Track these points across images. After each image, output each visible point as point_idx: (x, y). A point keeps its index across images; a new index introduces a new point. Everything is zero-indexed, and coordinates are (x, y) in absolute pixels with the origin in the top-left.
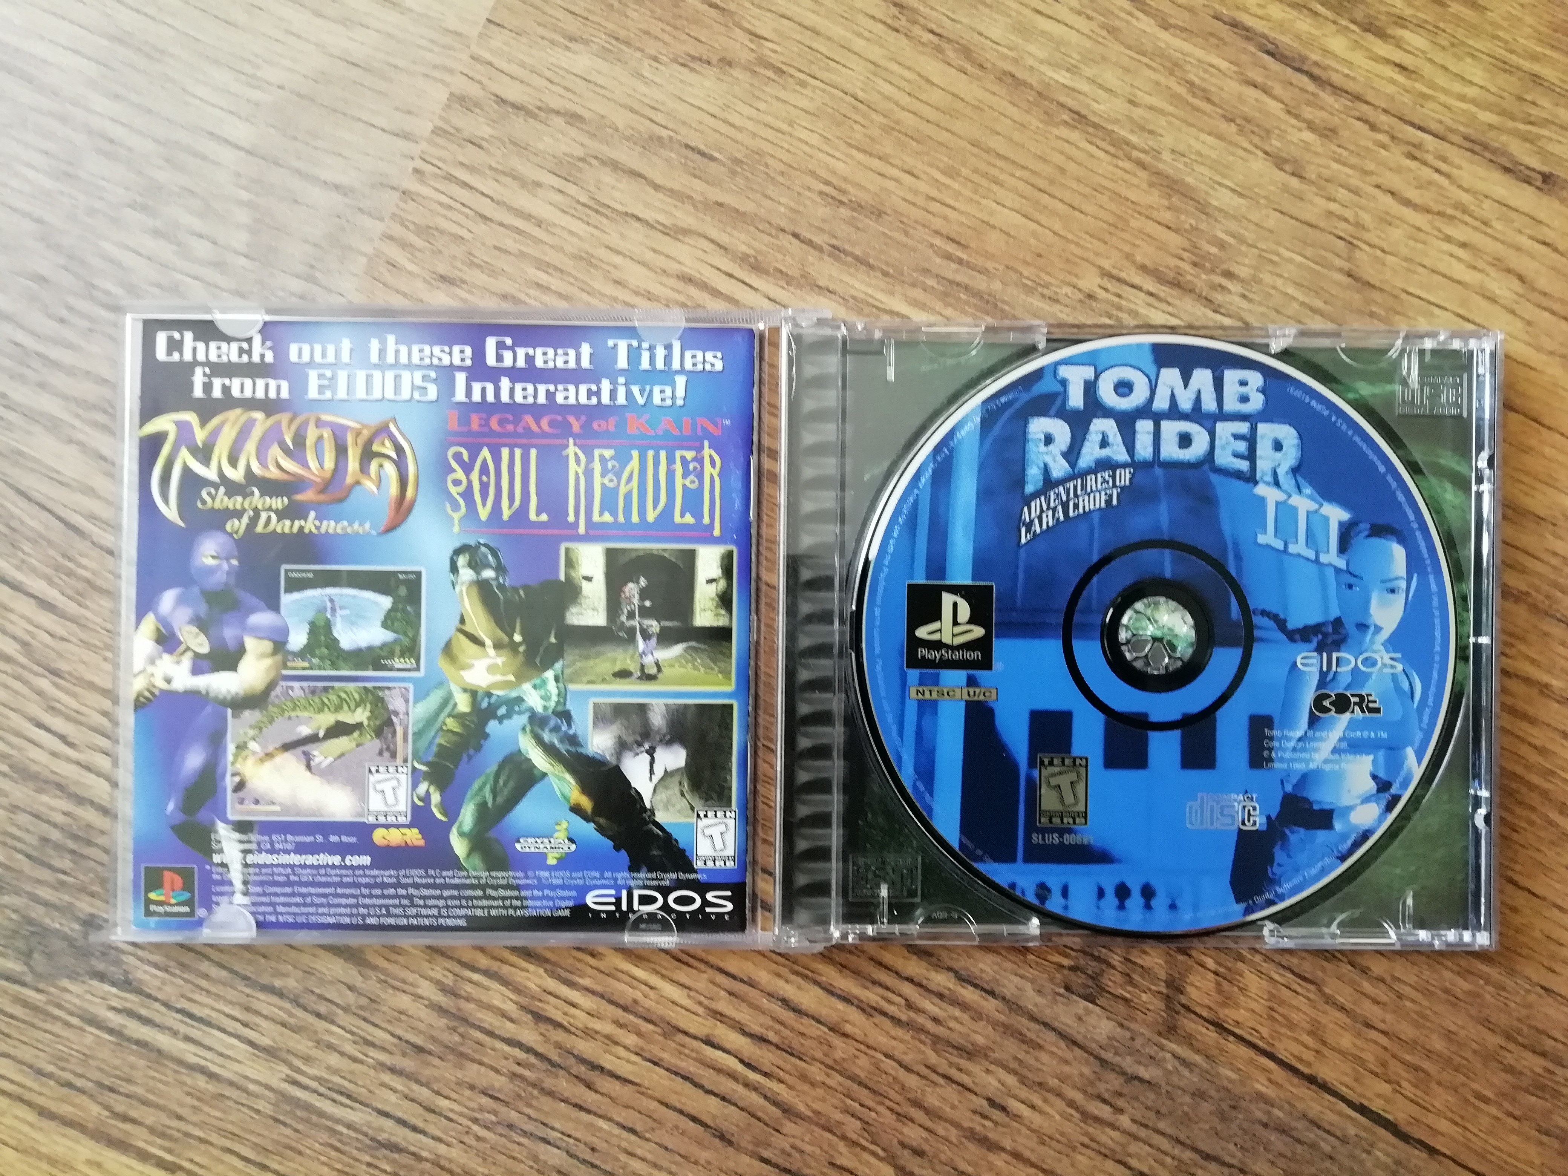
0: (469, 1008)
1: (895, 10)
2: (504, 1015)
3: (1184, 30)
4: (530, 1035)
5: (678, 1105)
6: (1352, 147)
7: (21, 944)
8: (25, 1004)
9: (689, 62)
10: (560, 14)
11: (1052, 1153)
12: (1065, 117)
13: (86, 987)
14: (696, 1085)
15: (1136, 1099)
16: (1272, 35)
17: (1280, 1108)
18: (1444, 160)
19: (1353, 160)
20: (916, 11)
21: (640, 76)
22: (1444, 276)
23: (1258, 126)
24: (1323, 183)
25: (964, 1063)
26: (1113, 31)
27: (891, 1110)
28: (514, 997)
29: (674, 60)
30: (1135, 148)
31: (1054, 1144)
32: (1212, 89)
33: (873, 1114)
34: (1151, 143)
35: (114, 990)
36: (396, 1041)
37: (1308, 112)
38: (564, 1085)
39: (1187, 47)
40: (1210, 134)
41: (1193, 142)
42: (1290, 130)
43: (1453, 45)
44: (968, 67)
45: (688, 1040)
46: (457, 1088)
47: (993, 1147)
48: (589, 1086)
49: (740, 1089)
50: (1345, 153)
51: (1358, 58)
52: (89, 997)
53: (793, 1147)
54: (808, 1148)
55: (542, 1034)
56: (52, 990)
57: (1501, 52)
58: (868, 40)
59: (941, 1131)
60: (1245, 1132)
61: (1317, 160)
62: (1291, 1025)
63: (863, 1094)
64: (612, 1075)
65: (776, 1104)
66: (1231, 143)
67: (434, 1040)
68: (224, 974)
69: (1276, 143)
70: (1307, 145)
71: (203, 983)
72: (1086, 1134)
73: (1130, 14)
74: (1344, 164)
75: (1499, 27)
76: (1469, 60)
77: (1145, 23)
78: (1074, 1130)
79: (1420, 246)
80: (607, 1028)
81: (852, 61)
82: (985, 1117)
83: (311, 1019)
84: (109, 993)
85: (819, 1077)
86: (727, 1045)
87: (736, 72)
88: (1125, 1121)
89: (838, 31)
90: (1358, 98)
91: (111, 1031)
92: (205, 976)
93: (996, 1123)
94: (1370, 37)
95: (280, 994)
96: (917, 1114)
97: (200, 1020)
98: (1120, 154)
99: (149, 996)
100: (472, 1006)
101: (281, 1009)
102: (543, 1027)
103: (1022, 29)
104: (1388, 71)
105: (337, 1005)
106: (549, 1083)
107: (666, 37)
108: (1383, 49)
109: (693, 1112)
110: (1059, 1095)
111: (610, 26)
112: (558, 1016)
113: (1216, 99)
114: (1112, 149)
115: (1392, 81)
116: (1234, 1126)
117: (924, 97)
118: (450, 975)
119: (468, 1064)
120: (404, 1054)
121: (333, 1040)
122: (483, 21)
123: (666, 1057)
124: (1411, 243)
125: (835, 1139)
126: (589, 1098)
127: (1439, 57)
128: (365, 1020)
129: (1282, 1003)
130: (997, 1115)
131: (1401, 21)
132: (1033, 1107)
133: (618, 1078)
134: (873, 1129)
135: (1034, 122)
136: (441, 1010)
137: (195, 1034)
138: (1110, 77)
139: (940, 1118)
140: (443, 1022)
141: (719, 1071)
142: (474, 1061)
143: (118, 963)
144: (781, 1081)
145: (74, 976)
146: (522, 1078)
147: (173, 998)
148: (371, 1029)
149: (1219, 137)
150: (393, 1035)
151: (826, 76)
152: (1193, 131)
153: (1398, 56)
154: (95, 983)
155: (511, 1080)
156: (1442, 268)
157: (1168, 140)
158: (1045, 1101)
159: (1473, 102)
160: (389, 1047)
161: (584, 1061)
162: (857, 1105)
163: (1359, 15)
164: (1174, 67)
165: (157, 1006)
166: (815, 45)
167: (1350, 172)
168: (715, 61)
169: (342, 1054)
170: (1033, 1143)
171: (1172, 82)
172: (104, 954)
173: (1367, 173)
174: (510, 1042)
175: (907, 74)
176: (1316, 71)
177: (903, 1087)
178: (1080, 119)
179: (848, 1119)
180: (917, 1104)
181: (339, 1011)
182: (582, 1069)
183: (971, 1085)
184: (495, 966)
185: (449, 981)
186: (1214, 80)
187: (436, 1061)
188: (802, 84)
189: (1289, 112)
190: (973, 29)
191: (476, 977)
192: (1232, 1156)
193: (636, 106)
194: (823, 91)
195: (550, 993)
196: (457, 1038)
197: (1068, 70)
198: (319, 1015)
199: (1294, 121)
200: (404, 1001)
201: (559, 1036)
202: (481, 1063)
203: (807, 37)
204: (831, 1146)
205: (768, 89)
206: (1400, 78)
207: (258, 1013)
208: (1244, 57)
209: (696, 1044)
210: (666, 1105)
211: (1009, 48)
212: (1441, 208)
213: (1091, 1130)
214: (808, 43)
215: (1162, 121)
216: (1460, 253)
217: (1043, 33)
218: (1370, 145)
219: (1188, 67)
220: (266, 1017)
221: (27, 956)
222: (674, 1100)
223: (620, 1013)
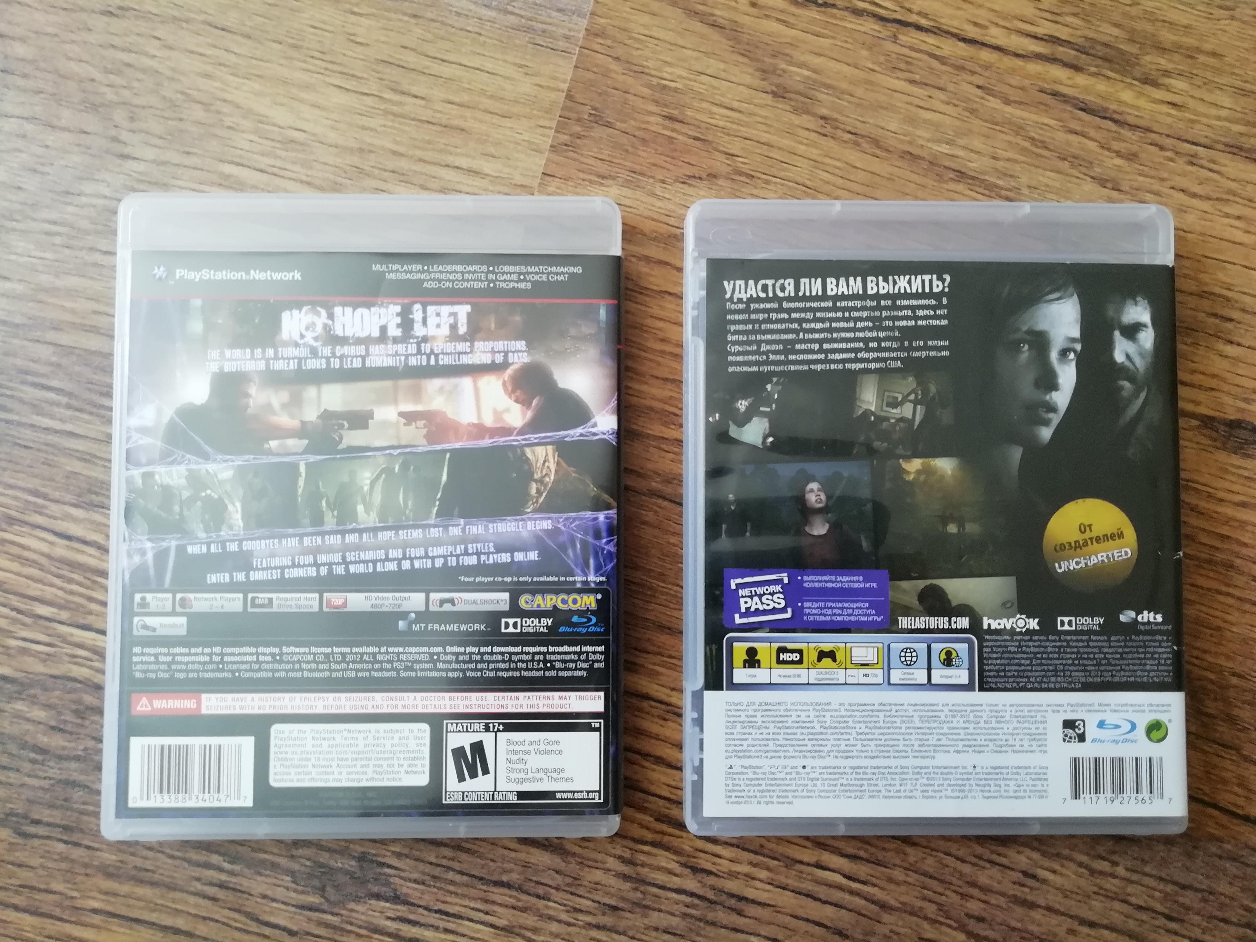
0: (644, 871)
1: (822, 122)
2: (671, 872)
3: (1021, 103)
4: (691, 884)
5: (805, 916)
6: (1150, 164)
7: (316, 883)
8: (327, 925)
9: (688, 180)
10: (592, 162)
11: (1074, 903)
12: (951, 175)
13: (368, 906)
14: (815, 899)
15: (1126, 853)
16: (1081, 97)
17: (1229, 842)
18: (1214, 162)
19: (1153, 173)
20: (836, 120)
21: (654, 195)
22: (1229, 241)
23: (1084, 160)
24: (1134, 192)
25: (1001, 850)
26: (973, 111)
27: (955, 892)
28: (675, 858)
29: (677, 181)
30: (1002, 188)
31: (1074, 896)
32: (1048, 140)
33: (944, 898)
34: (1013, 184)
35: (388, 905)
36: (596, 905)
37: (1115, 145)
38: (721, 916)
39: (1025, 114)
40: (1052, 171)
41: (1041, 178)
42: (1105, 159)
43: (1205, 84)
44: (879, 152)
45: (803, 867)
46: (646, 932)
47: (1033, 906)
48: (740, 913)
49: (847, 897)
50: (1146, 169)
51: (1142, 103)
52: (371, 913)
53: (891, 931)
54: (903, 931)
55: (699, 882)
56: (343, 912)
57: (1239, 83)
58: (807, 145)
59: (993, 901)
60: (1207, 864)
61: (1129, 177)
62: (1224, 782)
63: (934, 884)
64: (753, 902)
65: (874, 902)
66: (1067, 175)
67: (623, 899)
68: (465, 878)
69: (1098, 170)
70: (1119, 168)
71: (452, 888)
72: (1096, 885)
73: (982, 98)
74: (1147, 176)
75: (1234, 66)
76: (1218, 92)
77: (994, 103)
78: (1086, 884)
79: (1208, 223)
80: (745, 869)
81: (799, 161)
82: (1023, 885)
83: (534, 900)
84: (384, 907)
85: (901, 878)
86: (832, 866)
87: (721, 182)
88: (1120, 871)
89: (786, 142)
90: (1148, 130)
91: (390, 935)
92: (452, 882)
93: (1031, 888)
94: (1147, 87)
95: (508, 885)
96: (975, 892)
97: (454, 916)
98: (993, 194)
99: (414, 905)
100: (647, 870)
101: (510, 896)
102: (699, 876)
103: (911, 121)
104: (1165, 109)
105: (550, 886)
106: (710, 916)
107: (668, 166)
108: (1158, 94)
109: (816, 919)
110: (1072, 860)
111: (628, 164)
112: (708, 866)
113: (1051, 147)
114: (987, 192)
115: (1169, 115)
116: (1198, 861)
117: (852, 178)
118: (628, 851)
119: (651, 912)
120: (604, 914)
121: (551, 912)
122: (540, 175)
123: (792, 882)
124: (1203, 222)
125: (920, 921)
126: (741, 922)
127: (1197, 93)
128: (572, 894)
129: (1215, 767)
130: (1030, 882)
131: (1167, 73)
132: (1054, 872)
133: (759, 904)
134: (945, 908)
135: (929, 182)
136: (626, 877)
137: (451, 926)
138: (977, 143)
139: (991, 891)
140: (627, 886)
141: (830, 886)
142: (654, 909)
143: (388, 884)
144: (875, 885)
145: (357, 899)
146: (691, 916)
147: (432, 903)
148: (578, 899)
149: (1059, 172)
150: (594, 901)
151: (782, 174)
152: (1040, 171)
153: (1170, 97)
154: (373, 902)
155: (684, 919)
156: (1226, 235)
157: (1024, 180)
158: (1063, 866)
159: (1227, 119)
160: (592, 910)
161: (731, 895)
162: (930, 893)
163: (1137, 74)
164: (1019, 129)
165: (420, 910)
166: (771, 155)
167: (1152, 181)
168: (704, 176)
169: (559, 921)
170: (1060, 898)
171: (1019, 140)
172: (376, 880)
173: (1163, 180)
174: (679, 891)
175: (838, 164)
176: (1116, 116)
177: (961, 874)
178: (961, 175)
179: (926, 904)
180: (973, 884)
181: (553, 891)
182: (733, 902)
183: (1008, 864)
184: (658, 837)
185: (627, 854)
186: (1048, 134)
187: (628, 915)
188: (767, 182)
189: (1103, 147)
190: (878, 126)
191: (646, 848)
192: (1201, 883)
193: (655, 216)
194: (782, 185)
195: (700, 851)
196: (639, 895)
197: (947, 143)
198: (539, 897)
199: (1107, 153)
200: (598, 876)
201: (712, 880)
202: (660, 911)
203: (765, 150)
204: (917, 926)
205: (744, 190)
206: (1173, 112)
207: (493, 902)
208: (1065, 116)
209: (810, 869)
210: (796, 917)
211: (904, 135)
212: (1219, 195)
213: (1098, 881)
214: (766, 153)
215: (1018, 167)
216: (1237, 223)
217: (925, 121)
218: (1162, 160)
219: (1028, 128)
220: (500, 905)
221: (322, 890)
222: (801, 913)
223: (752, 856)
